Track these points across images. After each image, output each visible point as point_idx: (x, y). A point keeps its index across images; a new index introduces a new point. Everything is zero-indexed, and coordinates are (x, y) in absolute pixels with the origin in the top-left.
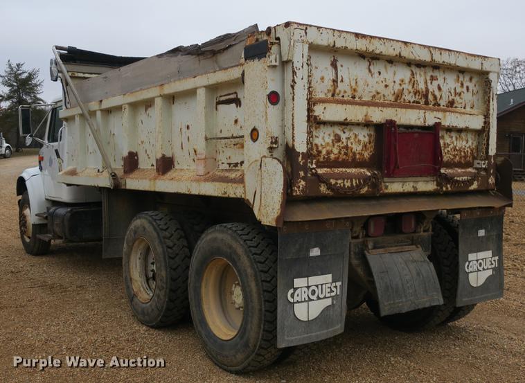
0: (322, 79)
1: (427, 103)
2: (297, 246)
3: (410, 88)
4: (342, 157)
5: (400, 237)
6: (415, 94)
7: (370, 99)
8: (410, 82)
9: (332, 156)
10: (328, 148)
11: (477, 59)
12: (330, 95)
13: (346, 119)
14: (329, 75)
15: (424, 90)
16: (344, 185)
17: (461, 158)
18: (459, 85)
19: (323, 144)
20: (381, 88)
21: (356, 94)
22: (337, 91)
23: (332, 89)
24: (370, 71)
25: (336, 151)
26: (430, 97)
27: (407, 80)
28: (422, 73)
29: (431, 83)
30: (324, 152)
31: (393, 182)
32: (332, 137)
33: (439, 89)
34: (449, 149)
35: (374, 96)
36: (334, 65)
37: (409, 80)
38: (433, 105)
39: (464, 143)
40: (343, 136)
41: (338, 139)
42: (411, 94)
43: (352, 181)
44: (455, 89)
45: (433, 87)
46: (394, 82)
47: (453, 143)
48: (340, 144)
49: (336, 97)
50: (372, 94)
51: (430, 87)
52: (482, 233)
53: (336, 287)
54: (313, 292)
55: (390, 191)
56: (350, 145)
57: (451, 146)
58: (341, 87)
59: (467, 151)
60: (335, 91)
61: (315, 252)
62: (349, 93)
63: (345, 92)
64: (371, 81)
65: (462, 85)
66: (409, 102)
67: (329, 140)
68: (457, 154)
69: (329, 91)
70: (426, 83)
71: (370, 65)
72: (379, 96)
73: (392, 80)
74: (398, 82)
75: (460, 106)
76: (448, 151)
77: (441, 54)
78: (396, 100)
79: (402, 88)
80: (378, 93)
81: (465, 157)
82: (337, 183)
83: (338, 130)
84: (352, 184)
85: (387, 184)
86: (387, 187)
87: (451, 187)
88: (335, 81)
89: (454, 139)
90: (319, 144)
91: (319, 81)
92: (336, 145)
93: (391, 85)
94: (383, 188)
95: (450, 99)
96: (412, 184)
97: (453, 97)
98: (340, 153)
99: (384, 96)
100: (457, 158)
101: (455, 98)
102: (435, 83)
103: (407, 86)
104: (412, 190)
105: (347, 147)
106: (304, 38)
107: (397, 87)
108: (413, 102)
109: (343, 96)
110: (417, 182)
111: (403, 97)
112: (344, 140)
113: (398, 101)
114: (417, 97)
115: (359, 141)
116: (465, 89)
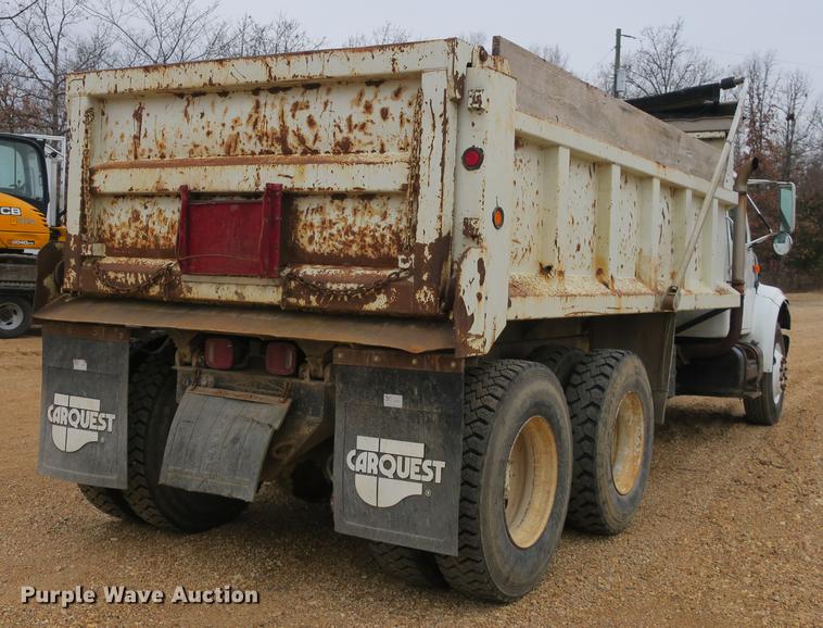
0: (122, 136)
1: (287, 151)
2: (61, 353)
3: (250, 130)
4: (141, 243)
5: (263, 379)
6: (260, 139)
7: (186, 156)
8: (248, 121)
9: (129, 241)
10: (124, 230)
11: (377, 53)
12: (132, 157)
13: (131, 189)
14: (130, 129)
15: (278, 130)
16: (127, 281)
17: (363, 247)
18: (362, 108)
19: (118, 224)
20: (201, 138)
21: (164, 151)
22: (140, 150)
23: (133, 149)
24: (186, 114)
25: (133, 234)
26: (292, 140)
27: (244, 120)
28: (277, 103)
29: (293, 116)
30: (118, 236)
31: (201, 283)
32: (130, 215)
33: (311, 122)
34: (334, 231)
35: (191, 152)
36: (138, 116)
37: (247, 117)
38: (302, 154)
39: (376, 219)
40: (144, 213)
41: (136, 217)
42: (254, 140)
43: (136, 276)
44: (349, 120)
45: (297, 123)
46: (223, 125)
47: (345, 219)
48: (137, 224)
49: (141, 159)
50: (187, 149)
51: (291, 124)
52: (394, 401)
53: (106, 420)
54: (74, 417)
55: (196, 296)
56: (151, 225)
57: (340, 225)
58: (145, 144)
59: (383, 236)
60: (136, 151)
61: (80, 365)
62: (156, 151)
63: (151, 150)
64: (186, 129)
65: (368, 108)
66: (253, 153)
67: (125, 218)
68: (352, 241)
69: (130, 152)
70: (282, 117)
71: (188, 105)
72: (198, 150)
73: (219, 123)
74: (229, 124)
75: (369, 148)
76: (332, 235)
77: (289, 63)
78: (228, 153)
79: (235, 132)
80: (196, 146)
81: (376, 247)
82: (116, 278)
83: (138, 205)
84: (137, 281)
85: (190, 284)
86: (190, 290)
87: (318, 300)
88: (137, 138)
89: (349, 211)
90: (113, 224)
91: (119, 140)
92: (133, 225)
93: (217, 130)
94: (184, 290)
95: (340, 137)
96: (233, 288)
97: (345, 134)
98: (137, 236)
99: (207, 149)
100: (355, 248)
101: (351, 136)
102: (302, 115)
103: (245, 129)
104: (235, 298)
105: (146, 229)
106: (81, 90)
107: (228, 132)
108: (261, 153)
109: (149, 157)
110: (245, 285)
111: (240, 146)
112: (144, 219)
113: (231, 154)
114: (264, 142)
115: (165, 219)
116: (376, 115)
